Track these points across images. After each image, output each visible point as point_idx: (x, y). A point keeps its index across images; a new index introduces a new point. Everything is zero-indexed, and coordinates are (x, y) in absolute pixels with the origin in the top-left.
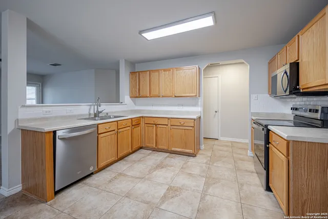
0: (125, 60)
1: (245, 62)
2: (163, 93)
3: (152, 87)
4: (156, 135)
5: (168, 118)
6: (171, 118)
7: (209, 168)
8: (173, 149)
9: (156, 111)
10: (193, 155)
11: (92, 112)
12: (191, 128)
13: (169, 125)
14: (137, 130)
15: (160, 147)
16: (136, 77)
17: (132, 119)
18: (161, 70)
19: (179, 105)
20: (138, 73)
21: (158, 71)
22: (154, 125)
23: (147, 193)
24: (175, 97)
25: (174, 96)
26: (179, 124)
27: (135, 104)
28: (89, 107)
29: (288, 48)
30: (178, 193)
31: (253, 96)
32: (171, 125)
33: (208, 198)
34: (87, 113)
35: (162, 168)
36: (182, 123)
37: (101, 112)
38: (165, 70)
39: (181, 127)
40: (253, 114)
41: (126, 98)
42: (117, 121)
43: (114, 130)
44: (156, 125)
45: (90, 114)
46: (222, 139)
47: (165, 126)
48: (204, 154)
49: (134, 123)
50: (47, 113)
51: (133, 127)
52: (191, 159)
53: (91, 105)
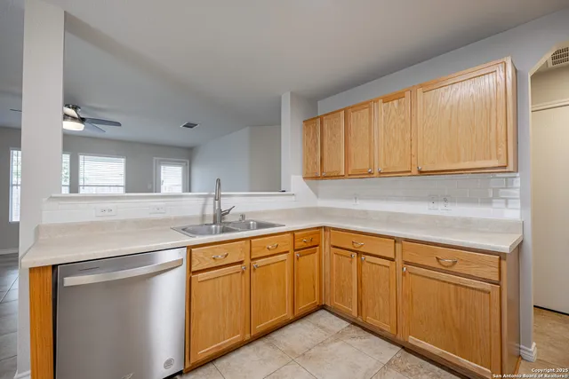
0: (292, 93)
2: (379, 166)
3: (352, 150)
5: (396, 240)
6: (406, 240)
8: (412, 340)
9: (366, 212)
11: (210, 211)
12: (487, 286)
13: (399, 260)
14: (310, 260)
15: (370, 320)
16: (315, 129)
17: (292, 232)
18: (376, 101)
19: (433, 199)
20: (319, 120)
22: (354, 255)
24: (421, 172)
25: (415, 171)
26: (436, 265)
27: (317, 194)
28: (202, 200)
32: (407, 263)
34: (198, 213)
36: (448, 261)
37: (227, 212)
38: (387, 100)
39: (444, 276)
41: (294, 180)
43: (241, 262)
44: (359, 253)
45: (203, 217)
47: (387, 263)
49: (299, 244)
50: (106, 213)
51: (297, 254)
53: (206, 197)
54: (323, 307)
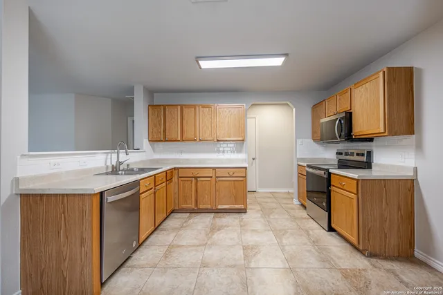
0: (144, 87)
1: (289, 103)
2: (200, 137)
4: (197, 191)
6: (217, 168)
7: (269, 222)
8: (220, 207)
10: (244, 211)
12: (242, 179)
15: (202, 206)
16: (159, 112)
17: (166, 172)
18: (199, 106)
20: (162, 108)
21: (194, 106)
22: (193, 179)
23: (225, 257)
24: (218, 141)
25: (216, 140)
26: (228, 175)
27: (154, 151)
29: (338, 97)
30: (256, 251)
31: (299, 141)
32: (217, 177)
33: (287, 248)
34: (103, 165)
35: (219, 230)
36: (231, 173)
38: (203, 107)
39: (230, 179)
40: (299, 160)
41: (145, 142)
42: (155, 175)
43: (152, 188)
44: (196, 178)
45: (107, 167)
46: (259, 190)
47: (209, 179)
48: (254, 209)
49: (168, 178)
50: (56, 167)
51: (167, 183)
52: (243, 216)
53: (109, 153)
54: (173, 212)
